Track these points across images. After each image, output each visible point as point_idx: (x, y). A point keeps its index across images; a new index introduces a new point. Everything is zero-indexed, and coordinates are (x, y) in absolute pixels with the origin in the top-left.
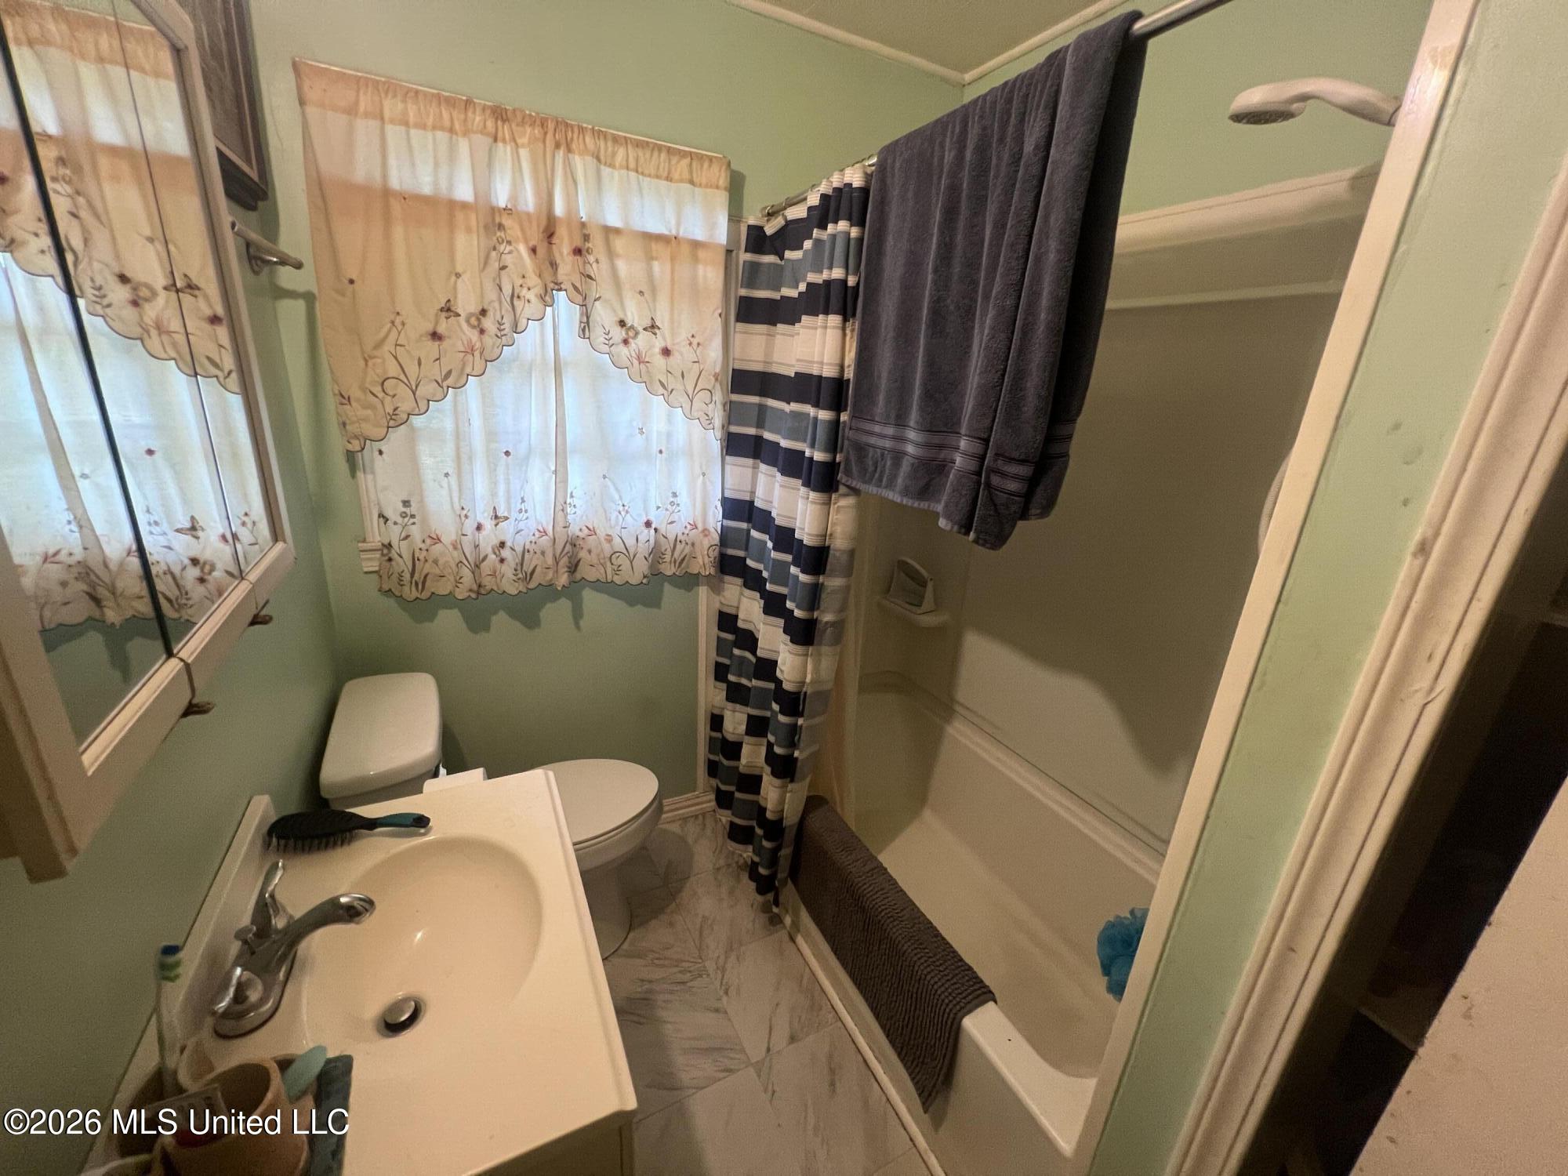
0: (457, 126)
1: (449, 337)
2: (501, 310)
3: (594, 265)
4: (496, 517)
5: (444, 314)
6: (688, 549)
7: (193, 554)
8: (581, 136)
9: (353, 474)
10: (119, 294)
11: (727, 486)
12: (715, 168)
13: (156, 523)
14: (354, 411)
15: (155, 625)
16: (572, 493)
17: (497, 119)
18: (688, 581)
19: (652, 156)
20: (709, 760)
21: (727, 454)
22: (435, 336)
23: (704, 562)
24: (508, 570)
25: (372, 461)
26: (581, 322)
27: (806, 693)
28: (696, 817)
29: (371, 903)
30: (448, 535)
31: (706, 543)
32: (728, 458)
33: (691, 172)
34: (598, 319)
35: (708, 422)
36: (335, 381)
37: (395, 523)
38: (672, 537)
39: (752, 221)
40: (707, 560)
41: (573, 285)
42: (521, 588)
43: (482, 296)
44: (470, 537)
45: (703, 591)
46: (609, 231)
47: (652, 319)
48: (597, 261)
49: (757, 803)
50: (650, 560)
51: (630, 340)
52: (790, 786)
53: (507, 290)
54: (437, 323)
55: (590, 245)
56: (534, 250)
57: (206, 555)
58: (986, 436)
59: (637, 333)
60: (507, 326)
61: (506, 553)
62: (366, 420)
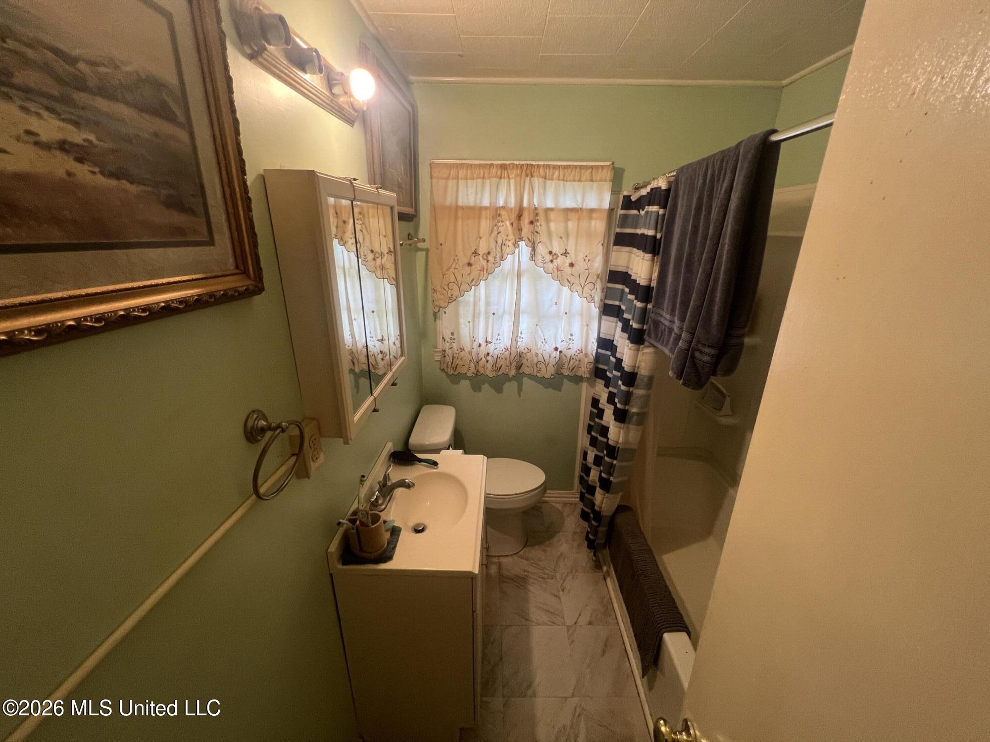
0: (486, 175)
1: (475, 264)
2: (496, 252)
3: (539, 227)
4: (487, 342)
5: (473, 255)
6: (577, 363)
7: (381, 349)
8: (538, 171)
9: (435, 321)
10: (370, 256)
11: (602, 331)
12: (605, 171)
13: (372, 337)
14: (438, 296)
15: (368, 373)
16: (521, 332)
17: (502, 170)
18: (577, 379)
19: (572, 172)
20: (581, 475)
21: (603, 315)
22: (469, 264)
23: (585, 371)
24: (489, 366)
25: (442, 316)
26: (531, 254)
27: (619, 448)
28: (571, 504)
29: (414, 484)
30: (468, 348)
31: (586, 360)
32: (604, 317)
33: (592, 176)
34: (540, 251)
35: (591, 299)
36: (432, 284)
37: (448, 342)
38: (569, 356)
39: (626, 193)
40: (586, 369)
41: (528, 238)
42: (494, 374)
43: (489, 246)
44: (475, 350)
45: (584, 385)
46: (548, 210)
47: (566, 249)
48: (541, 225)
49: (592, 500)
50: (556, 367)
51: (554, 261)
52: (606, 494)
53: (500, 242)
54: (470, 258)
55: (538, 218)
56: (512, 224)
57: (386, 350)
58: (693, 332)
59: (557, 257)
60: (498, 259)
61: (489, 358)
62: (441, 299)
